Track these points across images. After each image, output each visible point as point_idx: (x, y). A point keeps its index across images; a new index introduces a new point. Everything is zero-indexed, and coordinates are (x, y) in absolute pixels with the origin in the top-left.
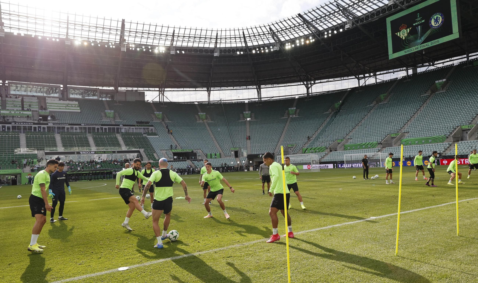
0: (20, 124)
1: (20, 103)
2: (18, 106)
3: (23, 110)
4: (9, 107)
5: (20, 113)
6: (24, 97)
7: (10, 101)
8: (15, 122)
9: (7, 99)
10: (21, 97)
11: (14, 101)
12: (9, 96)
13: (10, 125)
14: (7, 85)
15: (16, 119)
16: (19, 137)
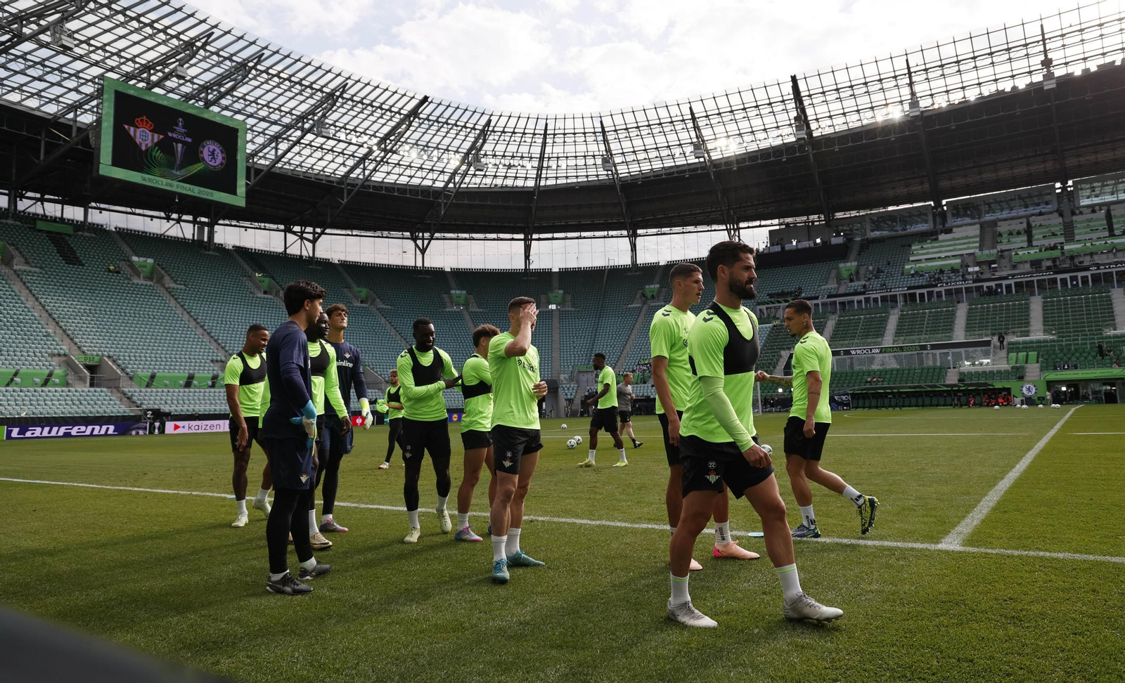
0: (1109, 268)
1: (1105, 222)
2: (1101, 228)
3: (1112, 235)
4: (1080, 234)
5: (1106, 243)
6: (1112, 207)
7: (1082, 222)
8: (1098, 266)
9: (1075, 218)
10: (1106, 208)
11: (1090, 220)
12: (1077, 212)
13: (1088, 274)
14: (1072, 189)
15: (1097, 259)
16: (1109, 296)
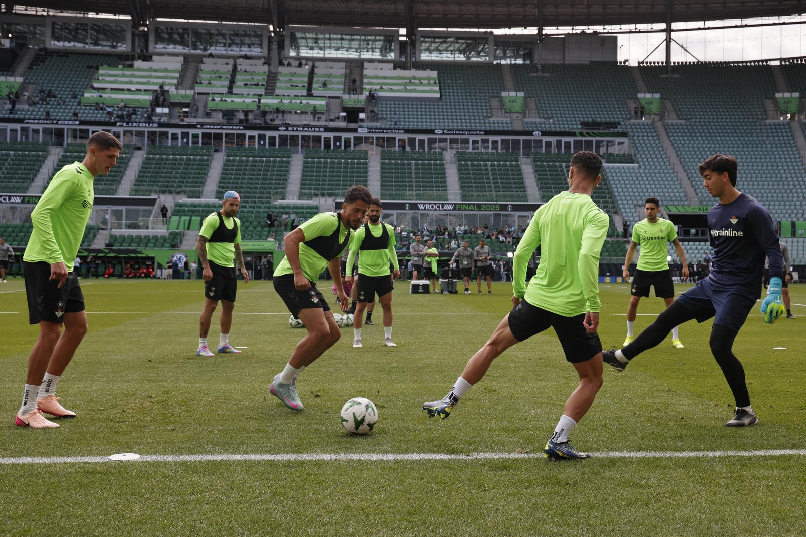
0: (297, 130)
1: (306, 79)
2: (300, 85)
3: (310, 95)
4: (280, 88)
5: (301, 103)
6: (317, 64)
7: (286, 75)
8: (287, 126)
9: (280, 69)
10: (310, 64)
11: (294, 74)
12: (286, 63)
13: (275, 134)
15: (291, 119)
16: (289, 162)
